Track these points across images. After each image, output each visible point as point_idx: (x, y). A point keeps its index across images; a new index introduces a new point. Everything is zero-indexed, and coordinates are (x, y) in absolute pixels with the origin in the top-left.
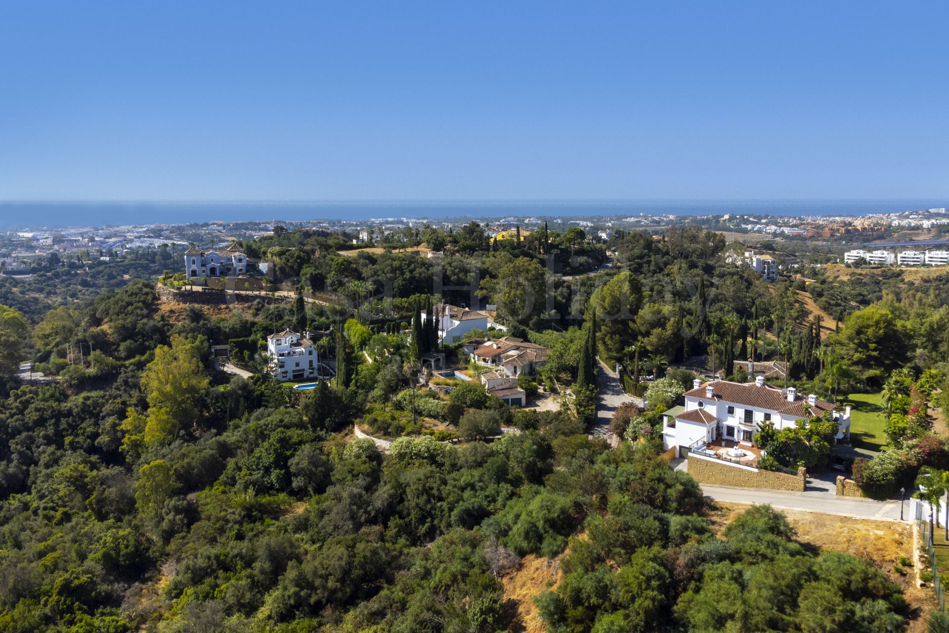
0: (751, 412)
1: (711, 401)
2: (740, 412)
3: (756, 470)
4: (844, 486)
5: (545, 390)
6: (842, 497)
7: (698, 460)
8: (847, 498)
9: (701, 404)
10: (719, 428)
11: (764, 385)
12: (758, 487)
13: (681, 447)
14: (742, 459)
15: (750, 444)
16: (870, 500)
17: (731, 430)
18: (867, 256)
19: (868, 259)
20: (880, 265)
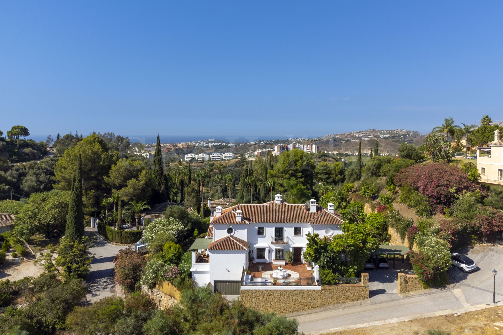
0: (282, 229)
1: (240, 226)
2: (270, 232)
3: (319, 288)
4: (407, 282)
6: (407, 294)
7: (253, 292)
8: (412, 293)
9: (230, 231)
10: (250, 253)
11: (282, 202)
12: (323, 306)
16: (434, 290)
17: (261, 251)
18: (196, 157)
19: (197, 158)
20: (203, 161)
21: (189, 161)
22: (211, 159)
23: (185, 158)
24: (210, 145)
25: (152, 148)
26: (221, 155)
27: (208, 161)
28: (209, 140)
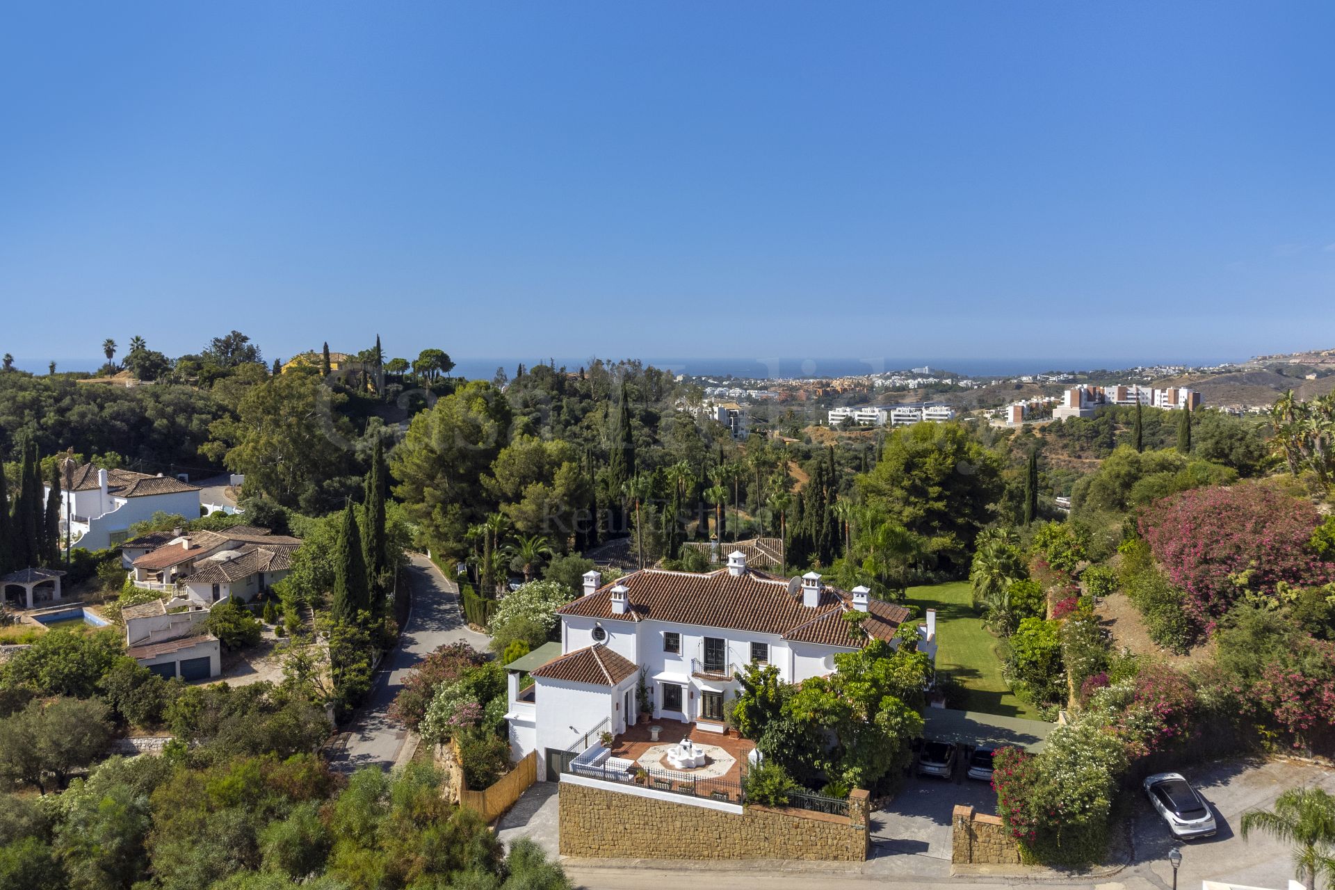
0: (720, 643)
1: (622, 624)
2: (692, 645)
3: (738, 809)
4: (972, 836)
5: (280, 633)
6: (969, 868)
7: (586, 793)
8: (984, 869)
9: (599, 634)
10: (643, 691)
11: (746, 570)
12: (745, 856)
13: (549, 752)
14: (703, 774)
15: (719, 729)
16: (1048, 873)
17: (672, 694)
18: (856, 415)
19: (857, 418)
20: (871, 426)
21: (838, 425)
22: (893, 422)
23: (830, 418)
24: (912, 383)
25: (773, 389)
26: (919, 413)
27: (885, 425)
28: (915, 371)
